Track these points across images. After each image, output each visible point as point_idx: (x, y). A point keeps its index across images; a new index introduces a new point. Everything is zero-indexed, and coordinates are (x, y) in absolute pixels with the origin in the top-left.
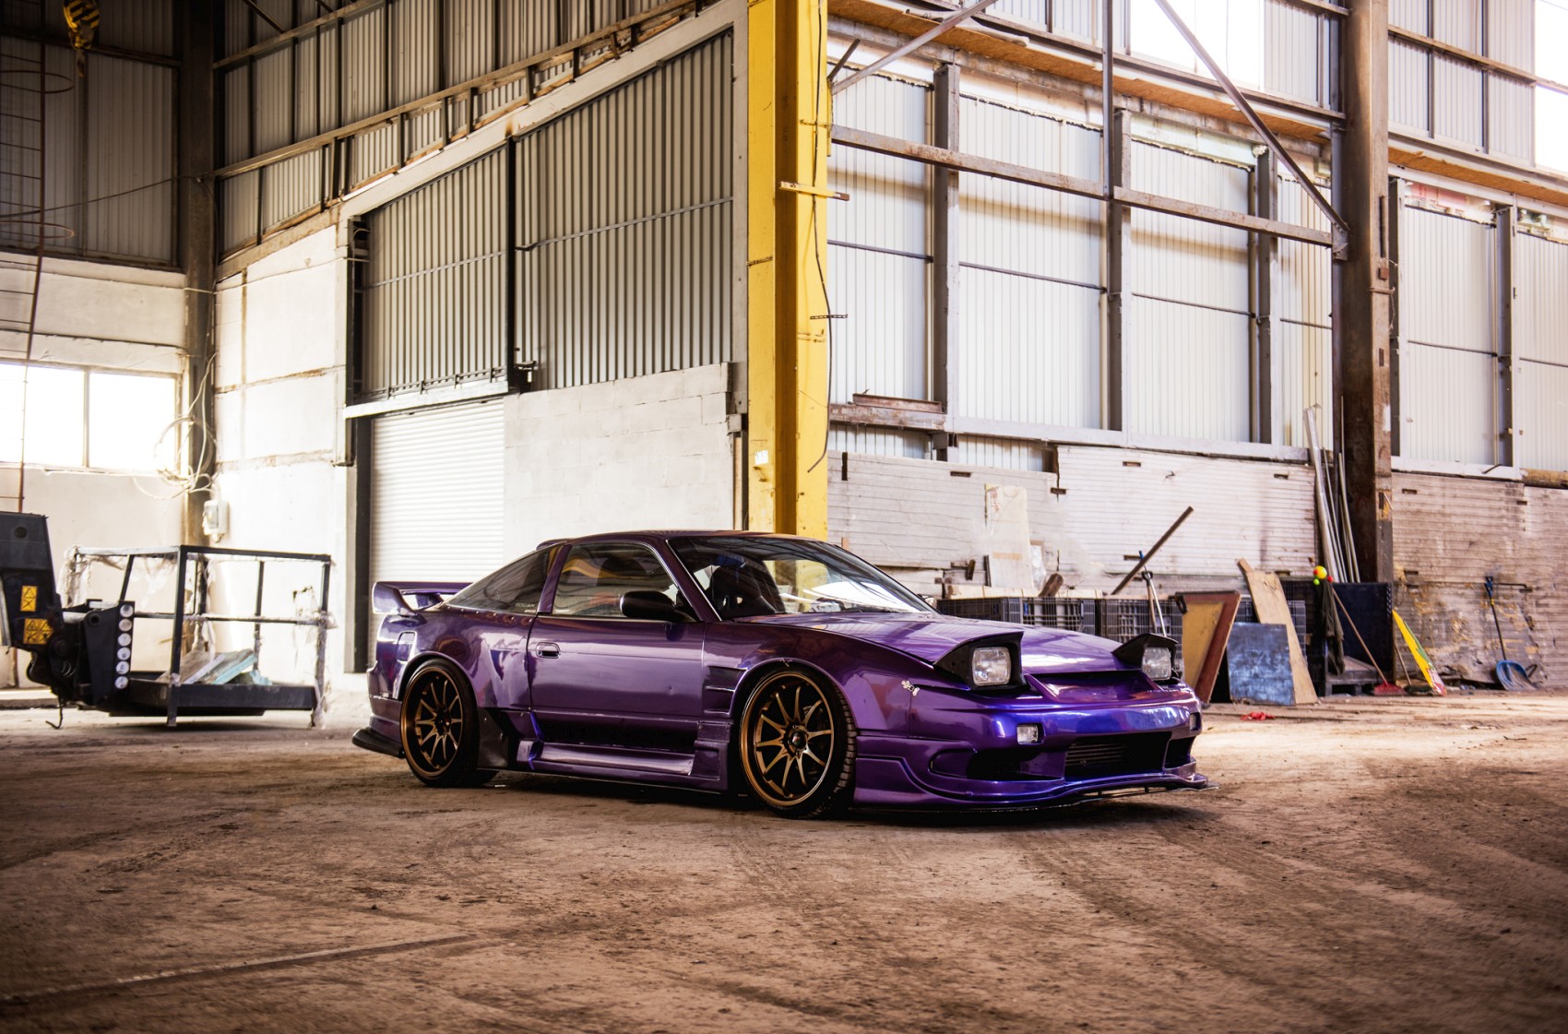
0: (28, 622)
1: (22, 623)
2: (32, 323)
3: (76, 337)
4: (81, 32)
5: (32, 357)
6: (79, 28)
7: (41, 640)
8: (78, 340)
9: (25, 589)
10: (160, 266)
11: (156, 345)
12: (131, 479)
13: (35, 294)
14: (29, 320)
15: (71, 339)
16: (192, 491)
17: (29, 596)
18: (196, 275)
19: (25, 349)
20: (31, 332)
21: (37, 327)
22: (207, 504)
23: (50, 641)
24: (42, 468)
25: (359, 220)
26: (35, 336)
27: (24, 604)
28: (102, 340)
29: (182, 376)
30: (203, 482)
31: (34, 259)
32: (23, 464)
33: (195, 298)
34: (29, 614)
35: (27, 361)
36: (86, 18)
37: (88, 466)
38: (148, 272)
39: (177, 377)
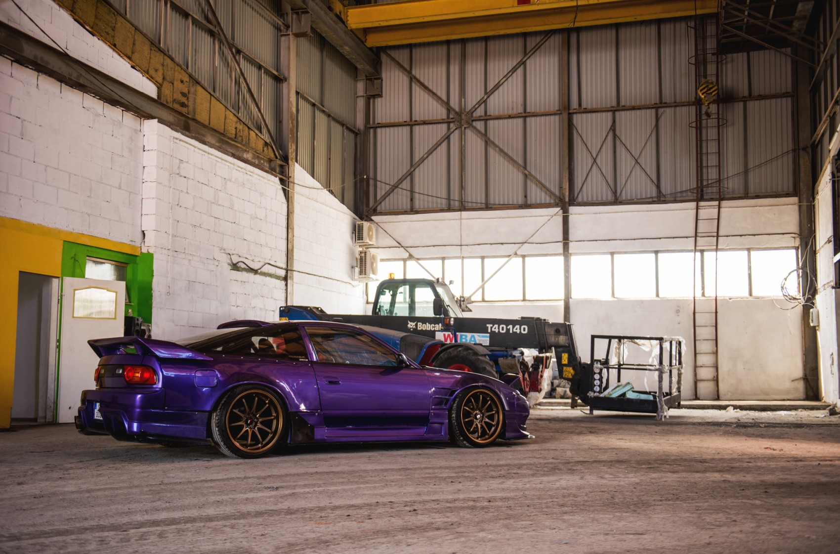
0: (565, 368)
1: (563, 368)
2: (718, 232)
3: (741, 236)
4: (706, 99)
5: (719, 247)
6: (705, 97)
7: (570, 377)
8: (743, 237)
9: (563, 355)
10: (787, 195)
11: (783, 234)
12: (772, 300)
13: (718, 219)
14: (716, 231)
15: (739, 237)
16: (802, 304)
17: (565, 357)
18: (805, 196)
19: (715, 244)
20: (718, 236)
21: (721, 233)
22: (811, 310)
23: (573, 376)
24: (728, 298)
25: (836, 158)
26: (720, 238)
27: (563, 361)
28: (755, 235)
29: (798, 248)
30: (808, 300)
31: (716, 203)
32: (716, 297)
33: (804, 208)
34: (565, 365)
35: (717, 250)
36: (709, 92)
37: (751, 295)
38: (777, 199)
39: (797, 248)
